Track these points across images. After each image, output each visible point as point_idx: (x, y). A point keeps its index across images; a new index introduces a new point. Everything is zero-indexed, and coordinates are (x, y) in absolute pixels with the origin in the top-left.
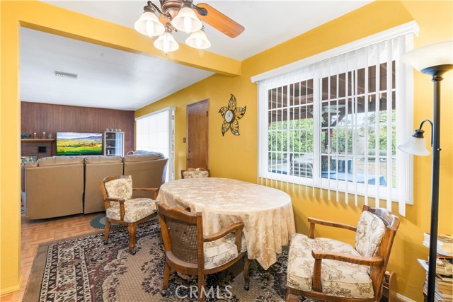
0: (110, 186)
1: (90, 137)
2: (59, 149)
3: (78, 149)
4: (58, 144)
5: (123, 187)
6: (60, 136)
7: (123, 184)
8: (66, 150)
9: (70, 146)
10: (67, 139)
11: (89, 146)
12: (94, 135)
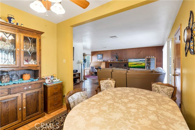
0: (102, 82)
1: (140, 61)
2: (129, 66)
3: (136, 66)
4: (129, 64)
5: (110, 84)
6: (130, 60)
7: (110, 83)
8: (132, 66)
9: (133, 64)
10: (132, 62)
11: (140, 64)
12: (142, 60)
